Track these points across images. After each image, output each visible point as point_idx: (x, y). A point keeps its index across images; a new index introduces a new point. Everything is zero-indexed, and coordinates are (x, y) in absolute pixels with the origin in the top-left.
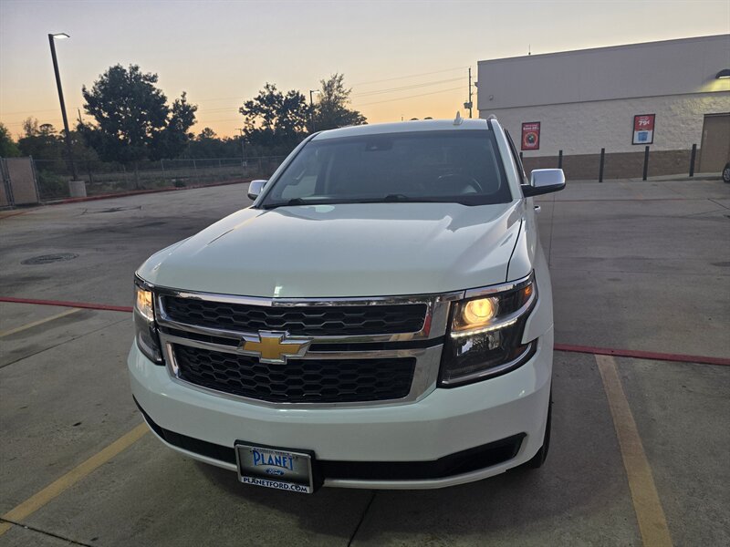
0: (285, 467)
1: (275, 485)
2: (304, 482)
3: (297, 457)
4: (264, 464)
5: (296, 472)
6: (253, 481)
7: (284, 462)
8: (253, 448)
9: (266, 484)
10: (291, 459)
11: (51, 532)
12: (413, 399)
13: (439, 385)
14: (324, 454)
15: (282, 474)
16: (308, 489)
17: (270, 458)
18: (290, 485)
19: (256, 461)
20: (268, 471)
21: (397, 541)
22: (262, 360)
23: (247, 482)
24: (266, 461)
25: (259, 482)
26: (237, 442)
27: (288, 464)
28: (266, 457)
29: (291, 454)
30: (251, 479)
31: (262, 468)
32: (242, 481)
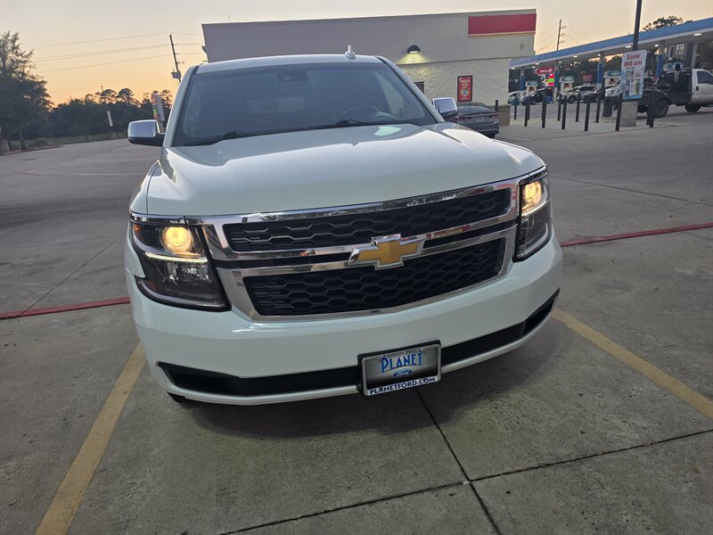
0: (413, 364)
1: (403, 386)
2: (433, 372)
3: (428, 350)
4: (392, 368)
5: (424, 366)
6: (381, 390)
7: (413, 359)
8: (382, 356)
9: (394, 388)
10: (420, 355)
12: (504, 273)
13: (516, 260)
15: (410, 372)
16: (436, 377)
17: (399, 360)
18: (418, 381)
19: (383, 368)
20: (395, 375)
21: (469, 412)
23: (373, 393)
24: (394, 365)
25: (386, 389)
26: (360, 357)
27: (416, 361)
28: (395, 360)
29: (422, 349)
30: (378, 389)
31: (390, 373)
32: (369, 394)
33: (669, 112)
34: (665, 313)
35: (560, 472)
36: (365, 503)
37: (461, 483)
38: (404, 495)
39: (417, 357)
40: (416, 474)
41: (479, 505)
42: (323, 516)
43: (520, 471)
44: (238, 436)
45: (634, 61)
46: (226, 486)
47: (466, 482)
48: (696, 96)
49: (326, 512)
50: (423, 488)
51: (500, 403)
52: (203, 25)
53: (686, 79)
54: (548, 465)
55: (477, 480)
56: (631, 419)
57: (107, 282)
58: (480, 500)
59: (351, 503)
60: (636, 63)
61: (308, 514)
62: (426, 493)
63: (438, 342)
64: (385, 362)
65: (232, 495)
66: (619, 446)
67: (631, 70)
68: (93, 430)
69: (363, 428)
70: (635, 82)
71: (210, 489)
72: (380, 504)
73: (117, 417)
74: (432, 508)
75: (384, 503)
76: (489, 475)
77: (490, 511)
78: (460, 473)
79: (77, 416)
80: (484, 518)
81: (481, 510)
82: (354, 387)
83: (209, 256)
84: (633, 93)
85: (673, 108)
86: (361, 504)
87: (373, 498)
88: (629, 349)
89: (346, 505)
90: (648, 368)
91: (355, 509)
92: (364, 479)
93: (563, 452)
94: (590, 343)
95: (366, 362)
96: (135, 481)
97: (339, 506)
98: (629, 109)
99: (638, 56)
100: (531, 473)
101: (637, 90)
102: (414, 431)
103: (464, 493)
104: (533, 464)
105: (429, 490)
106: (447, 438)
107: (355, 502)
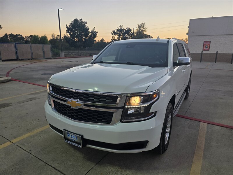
1: (73, 143)
2: (79, 144)
3: (78, 136)
5: (77, 141)
6: (67, 141)
8: (67, 132)
9: (70, 143)
11: (21, 147)
12: (112, 125)
13: (121, 122)
14: (86, 137)
16: (80, 146)
17: (72, 136)
18: (76, 144)
20: (71, 139)
22: (72, 107)
24: (70, 136)
26: (64, 130)
29: (76, 135)
31: (69, 138)
36: (55, 169)
39: (76, 137)
49: (48, 164)
61: (46, 162)
63: (83, 136)
64: (68, 134)
65: (45, 149)
75: (57, 171)
92: (64, 164)
106: (92, 169)
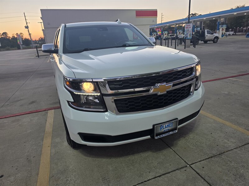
0: (170, 127)
1: (166, 135)
2: (176, 129)
4: (163, 129)
5: (173, 127)
6: (160, 136)
7: (170, 125)
8: (161, 125)
9: (164, 135)
13: (195, 90)
15: (169, 130)
16: (176, 131)
17: (166, 126)
18: (171, 132)
19: (161, 129)
22: (159, 94)
23: (158, 138)
25: (161, 136)
26: (153, 126)
28: (164, 126)
29: (173, 121)
30: (159, 136)
31: (163, 130)
32: (156, 138)
33: (199, 43)
34: (225, 105)
35: (216, 159)
36: (157, 177)
37: (187, 166)
38: (170, 172)
39: (171, 124)
40: (170, 165)
41: (196, 173)
42: (145, 183)
43: (204, 160)
44: (101, 158)
45: (189, 27)
46: (104, 176)
47: (188, 166)
48: (207, 38)
49: (145, 181)
50: (175, 169)
51: (187, 138)
52: (41, 9)
53: (204, 33)
54: (212, 157)
55: (191, 164)
56: (230, 140)
57: (22, 105)
58: (195, 171)
59: (152, 177)
60: (189, 28)
61: (139, 183)
62: (177, 171)
63: (177, 119)
64: (161, 127)
65: (108, 180)
66: (230, 149)
67: (188, 30)
68: (41, 162)
69: (145, 151)
70: (189, 33)
71: (99, 179)
72: (163, 176)
73: (49, 156)
74: (181, 175)
75: (164, 176)
76: (194, 162)
77: (200, 174)
78: (185, 163)
79: (32, 157)
80: (199, 176)
81: (197, 174)
82: (150, 136)
83: (100, 92)
84: (189, 37)
85: (200, 42)
86: (156, 177)
87: (159, 175)
88: (219, 118)
89: (151, 178)
90: (228, 123)
91: (155, 179)
92: (154, 168)
93: (214, 152)
94: (207, 117)
95: (156, 127)
96: (67, 179)
97: (149, 179)
98: (188, 42)
99: (190, 25)
100: (207, 160)
101: (190, 36)
102: (163, 150)
103: (189, 169)
104: (207, 157)
105: (177, 170)
106: (176, 152)
107: (154, 177)
